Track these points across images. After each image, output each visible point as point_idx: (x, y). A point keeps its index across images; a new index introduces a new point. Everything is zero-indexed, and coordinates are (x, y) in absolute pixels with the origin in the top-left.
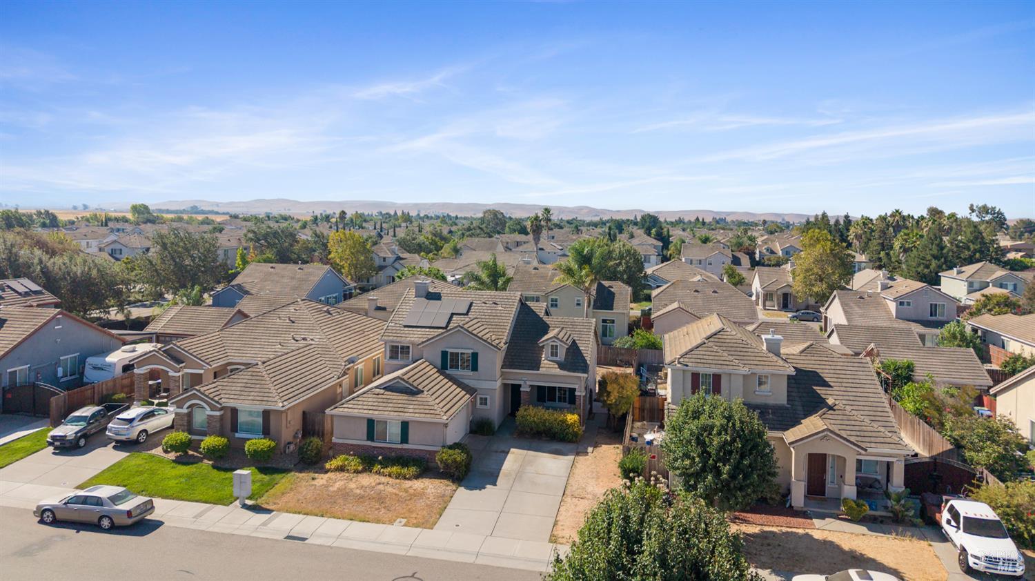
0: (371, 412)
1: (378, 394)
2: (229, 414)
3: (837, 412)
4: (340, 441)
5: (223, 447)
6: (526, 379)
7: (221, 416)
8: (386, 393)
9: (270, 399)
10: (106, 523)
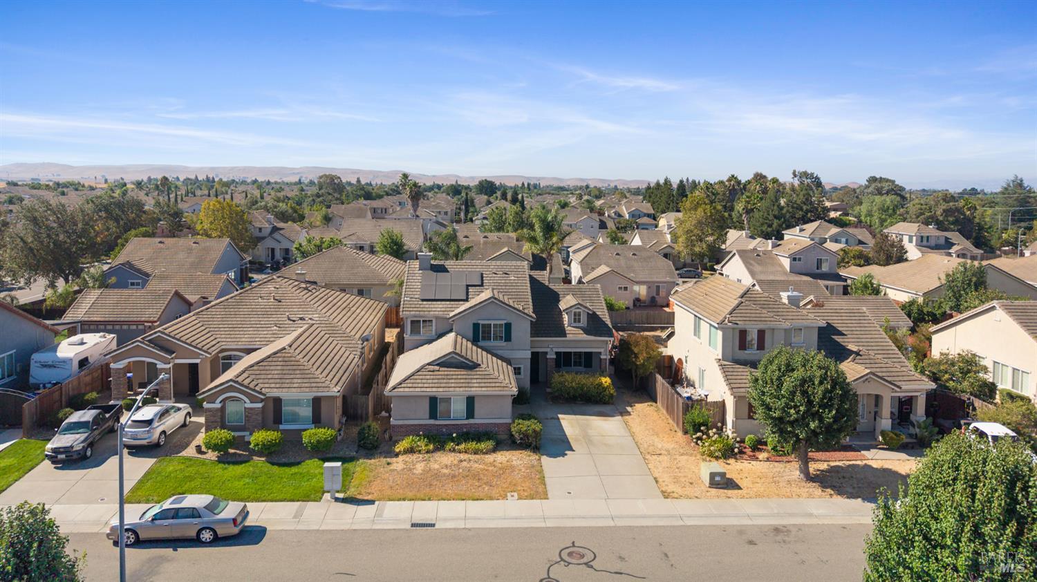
0: (434, 390)
1: (433, 371)
2: (271, 405)
3: (863, 357)
4: (401, 422)
5: (279, 441)
6: (551, 347)
7: (263, 407)
8: (441, 369)
9: (320, 385)
10: (206, 536)
